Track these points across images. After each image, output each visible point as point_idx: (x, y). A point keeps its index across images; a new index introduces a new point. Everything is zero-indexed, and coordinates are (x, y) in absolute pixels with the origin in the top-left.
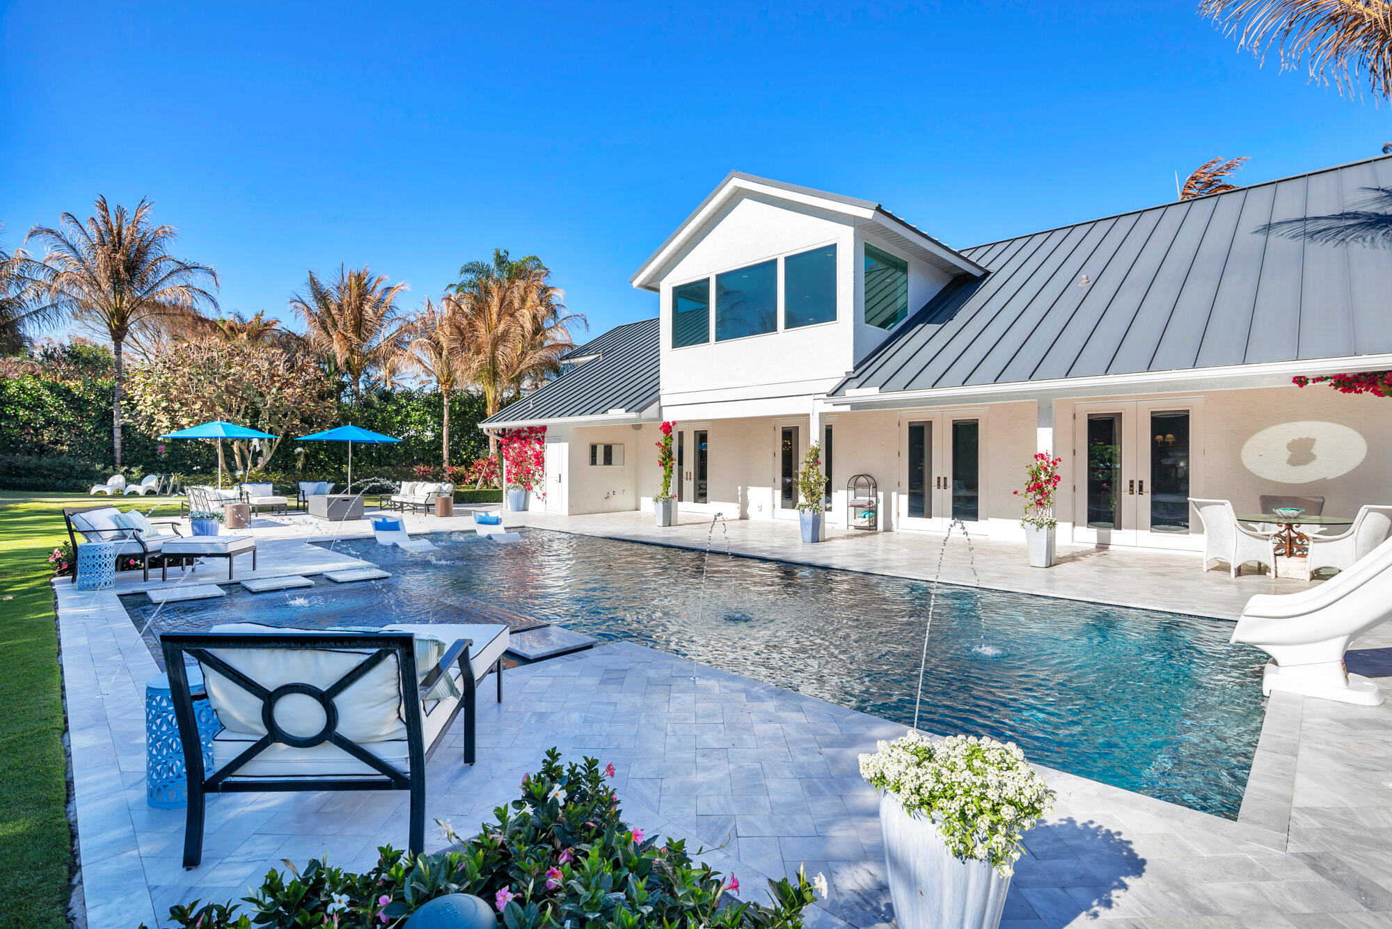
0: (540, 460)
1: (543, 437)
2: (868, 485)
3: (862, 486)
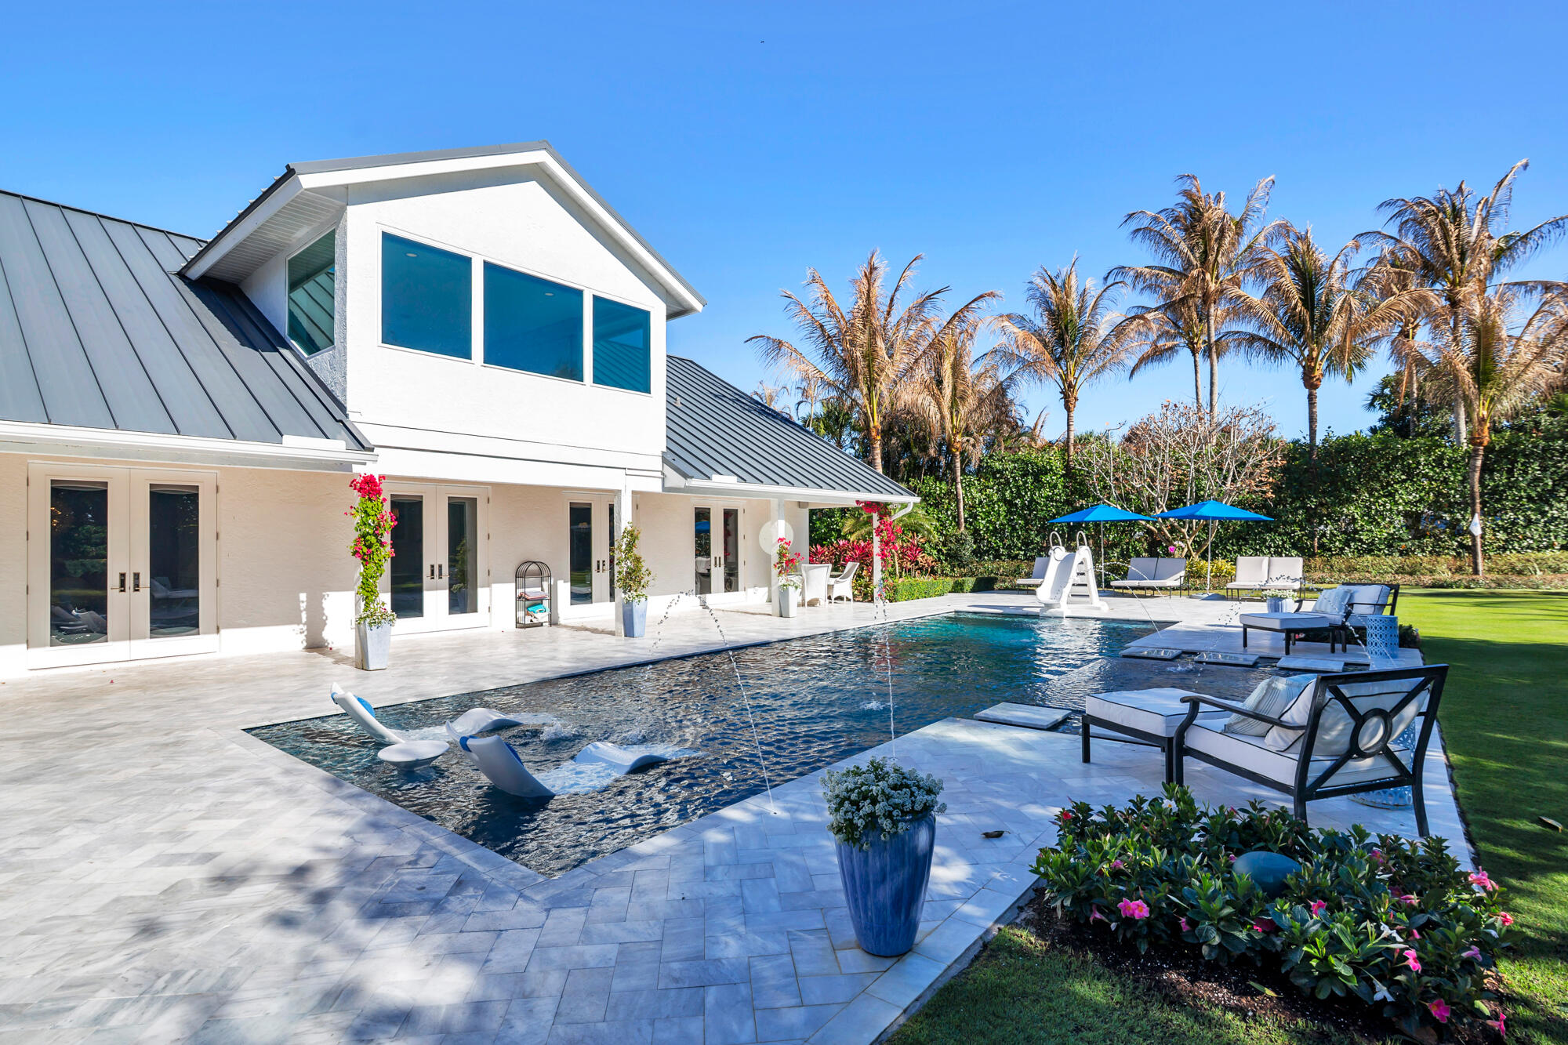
2: (540, 574)
3: (533, 575)
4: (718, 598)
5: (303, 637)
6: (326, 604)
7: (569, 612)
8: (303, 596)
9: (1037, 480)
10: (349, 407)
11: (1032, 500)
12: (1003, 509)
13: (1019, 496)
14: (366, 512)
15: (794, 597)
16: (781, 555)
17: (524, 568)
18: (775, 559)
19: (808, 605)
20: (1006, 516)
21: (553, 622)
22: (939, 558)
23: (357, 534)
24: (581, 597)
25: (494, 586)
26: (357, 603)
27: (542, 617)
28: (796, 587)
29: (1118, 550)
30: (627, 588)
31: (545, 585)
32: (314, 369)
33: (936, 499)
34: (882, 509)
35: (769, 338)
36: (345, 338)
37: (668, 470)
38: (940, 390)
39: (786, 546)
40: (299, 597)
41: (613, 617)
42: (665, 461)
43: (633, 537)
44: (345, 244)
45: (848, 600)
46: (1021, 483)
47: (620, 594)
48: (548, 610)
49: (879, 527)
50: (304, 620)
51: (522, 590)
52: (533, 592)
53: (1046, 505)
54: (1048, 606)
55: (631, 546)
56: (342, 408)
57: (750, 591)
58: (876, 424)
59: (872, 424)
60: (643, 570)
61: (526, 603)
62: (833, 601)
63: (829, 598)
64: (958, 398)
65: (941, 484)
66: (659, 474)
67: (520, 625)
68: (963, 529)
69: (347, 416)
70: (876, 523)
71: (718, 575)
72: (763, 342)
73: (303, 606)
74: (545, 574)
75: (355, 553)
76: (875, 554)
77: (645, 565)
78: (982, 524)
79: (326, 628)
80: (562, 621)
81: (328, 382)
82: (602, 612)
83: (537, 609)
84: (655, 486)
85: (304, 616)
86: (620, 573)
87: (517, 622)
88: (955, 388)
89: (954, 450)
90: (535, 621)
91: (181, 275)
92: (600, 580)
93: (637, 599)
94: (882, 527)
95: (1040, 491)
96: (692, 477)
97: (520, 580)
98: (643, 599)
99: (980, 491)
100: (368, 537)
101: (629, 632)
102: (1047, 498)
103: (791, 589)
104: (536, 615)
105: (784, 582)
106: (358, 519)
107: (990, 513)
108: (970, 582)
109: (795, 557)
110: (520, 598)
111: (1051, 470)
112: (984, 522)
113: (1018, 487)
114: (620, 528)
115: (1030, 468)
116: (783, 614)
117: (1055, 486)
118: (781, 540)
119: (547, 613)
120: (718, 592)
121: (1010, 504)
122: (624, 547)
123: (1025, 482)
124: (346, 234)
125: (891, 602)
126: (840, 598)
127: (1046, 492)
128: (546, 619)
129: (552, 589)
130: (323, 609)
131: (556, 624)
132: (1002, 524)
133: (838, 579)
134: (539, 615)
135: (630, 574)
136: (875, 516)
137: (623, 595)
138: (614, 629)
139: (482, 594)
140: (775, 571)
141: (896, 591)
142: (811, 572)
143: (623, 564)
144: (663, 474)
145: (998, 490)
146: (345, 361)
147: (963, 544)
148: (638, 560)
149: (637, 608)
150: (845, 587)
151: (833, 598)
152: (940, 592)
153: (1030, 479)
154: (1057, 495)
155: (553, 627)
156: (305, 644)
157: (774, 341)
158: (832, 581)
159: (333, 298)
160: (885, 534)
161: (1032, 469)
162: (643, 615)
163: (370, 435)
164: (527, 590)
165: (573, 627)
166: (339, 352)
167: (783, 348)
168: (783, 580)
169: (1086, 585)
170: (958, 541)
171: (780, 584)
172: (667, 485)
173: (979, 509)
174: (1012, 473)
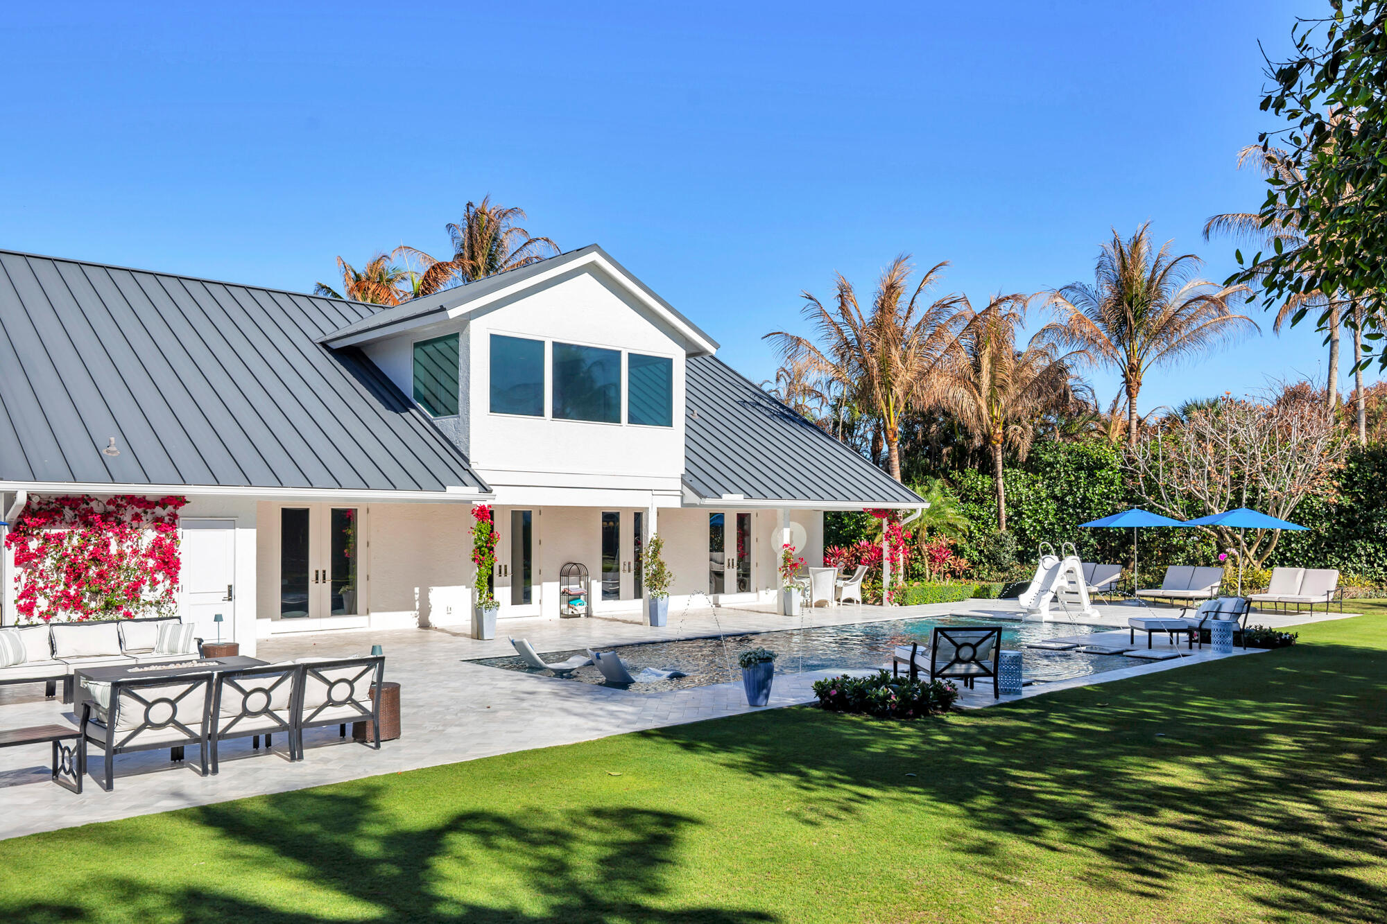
0: (168, 563)
1: (175, 516)
2: (579, 573)
3: (574, 574)
4: (732, 599)
5: (416, 620)
6: (431, 596)
7: (601, 607)
8: (417, 590)
9: (1091, 474)
10: (472, 460)
11: (1084, 498)
12: (1053, 506)
13: (1071, 492)
14: (480, 531)
15: (797, 598)
16: (786, 559)
17: (568, 567)
18: (780, 562)
19: (816, 606)
20: (1056, 514)
21: (588, 614)
22: (981, 560)
23: (474, 546)
24: (611, 593)
25: (544, 584)
26: (473, 594)
27: (581, 609)
28: (799, 589)
29: (1184, 555)
30: (652, 587)
31: (582, 583)
32: (440, 428)
33: (978, 494)
34: (892, 515)
35: (786, 335)
36: (468, 412)
37: (686, 490)
38: (978, 377)
39: (790, 551)
40: (414, 590)
41: (641, 612)
42: (683, 482)
43: (657, 544)
44: (468, 348)
45: (858, 602)
46: (1073, 478)
47: (646, 592)
48: (586, 603)
49: (888, 532)
50: (417, 607)
51: (566, 587)
52: (574, 588)
53: (1101, 503)
54: (1031, 611)
55: (656, 553)
56: (467, 460)
57: (762, 593)
58: (893, 426)
59: (888, 426)
60: (666, 572)
61: (569, 598)
62: (841, 603)
63: (839, 600)
64: (998, 387)
65: (984, 477)
66: (679, 493)
67: (564, 616)
68: (1004, 528)
69: (470, 465)
70: (886, 528)
71: (731, 576)
72: (781, 339)
73: (417, 597)
74: (582, 573)
75: (474, 560)
76: (884, 557)
77: (667, 569)
78: (1027, 523)
79: (431, 614)
80: (594, 614)
81: (453, 440)
82: (629, 607)
83: (577, 602)
84: (675, 503)
85: (417, 604)
86: (647, 574)
87: (561, 613)
88: (993, 378)
89: (994, 442)
90: (575, 612)
91: (324, 344)
92: (626, 580)
93: (660, 596)
94: (891, 532)
95: (1094, 486)
96: (706, 497)
97: (564, 578)
98: (665, 596)
99: (1028, 486)
100: (483, 549)
101: (654, 622)
102: (1102, 494)
103: (794, 591)
104: (577, 608)
105: (788, 584)
106: (475, 536)
107: (1037, 511)
108: (998, 587)
109: (799, 561)
110: (563, 593)
111: (1108, 464)
112: (1030, 521)
113: (1069, 483)
114: (647, 538)
115: (1084, 461)
116: (787, 613)
117: (1112, 483)
118: (786, 546)
119: (585, 606)
120: (731, 593)
121: (1060, 500)
122: (650, 554)
123: (1078, 478)
124: (469, 340)
125: (901, 605)
126: (850, 601)
127: (1100, 489)
128: (584, 611)
129: (588, 586)
130: (429, 599)
131: (591, 616)
132: (1051, 524)
133: (847, 582)
134: (578, 608)
135: (655, 575)
136: (885, 521)
137: (649, 593)
138: (642, 621)
139: (535, 590)
140: (780, 574)
141: (905, 595)
142: (818, 575)
143: (649, 568)
144: (682, 492)
145: (1048, 486)
146: (469, 427)
147: (1002, 546)
148: (661, 564)
149: (660, 602)
150: (853, 589)
151: (842, 600)
152: (958, 597)
153: (1083, 474)
154: (1113, 492)
155: (589, 619)
156: (418, 625)
157: (792, 337)
158: (840, 583)
159: (457, 384)
160: (893, 539)
161: (1088, 463)
162: (666, 609)
163: (487, 478)
164: (570, 587)
165: (606, 619)
166: (464, 421)
167: (801, 347)
168: (787, 582)
169: (1077, 593)
170: (997, 542)
171: (785, 585)
172: (686, 502)
173: (1025, 507)
174: (1065, 466)
